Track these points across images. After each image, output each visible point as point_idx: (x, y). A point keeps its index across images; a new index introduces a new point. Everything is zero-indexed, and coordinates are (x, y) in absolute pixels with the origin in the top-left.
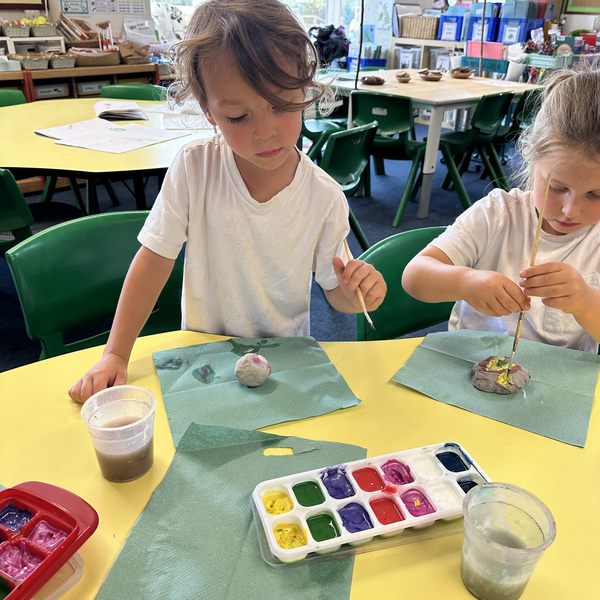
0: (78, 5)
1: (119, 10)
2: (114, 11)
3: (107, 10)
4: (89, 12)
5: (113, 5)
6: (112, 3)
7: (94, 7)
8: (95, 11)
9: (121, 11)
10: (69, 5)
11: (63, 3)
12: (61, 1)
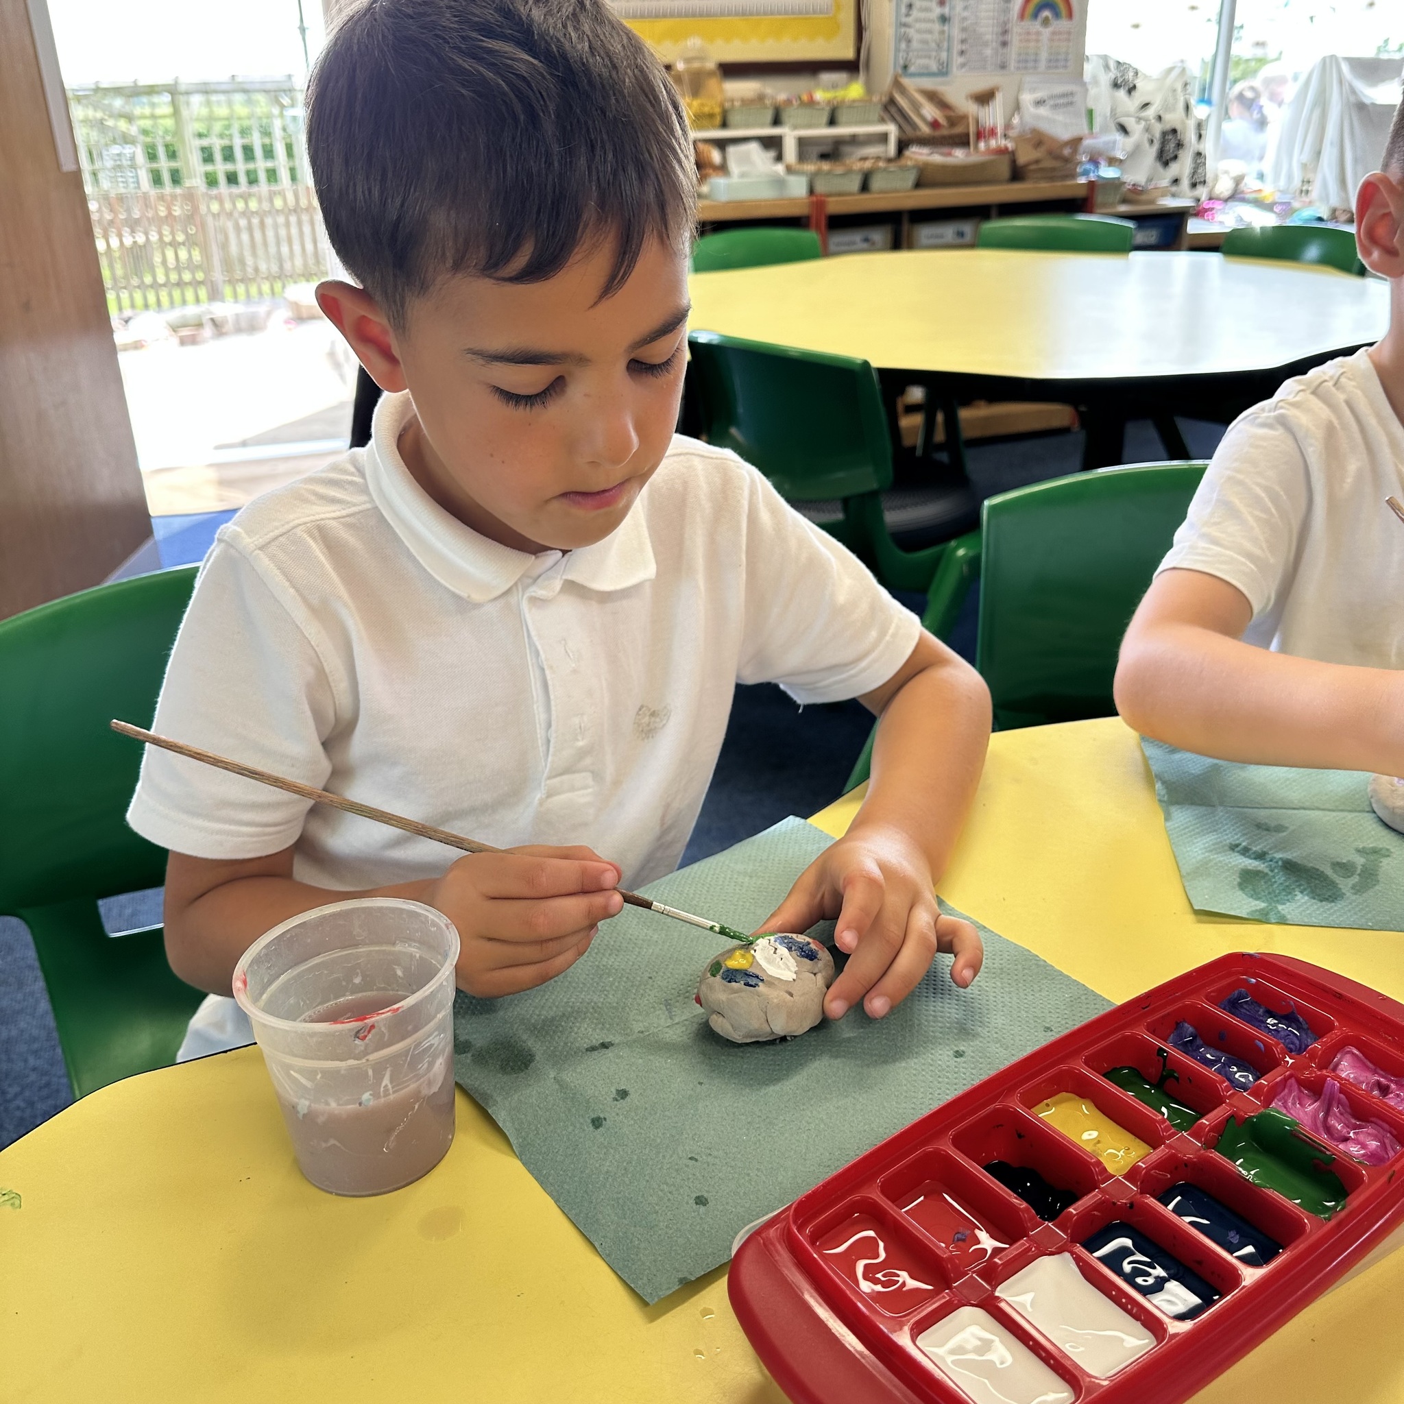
0: (930, 57)
1: (1014, 65)
2: (1003, 67)
3: (989, 67)
4: (952, 72)
5: (1004, 54)
6: (1002, 50)
7: (962, 60)
8: (963, 69)
9: (1018, 68)
10: (913, 58)
11: (900, 55)
12: (897, 51)
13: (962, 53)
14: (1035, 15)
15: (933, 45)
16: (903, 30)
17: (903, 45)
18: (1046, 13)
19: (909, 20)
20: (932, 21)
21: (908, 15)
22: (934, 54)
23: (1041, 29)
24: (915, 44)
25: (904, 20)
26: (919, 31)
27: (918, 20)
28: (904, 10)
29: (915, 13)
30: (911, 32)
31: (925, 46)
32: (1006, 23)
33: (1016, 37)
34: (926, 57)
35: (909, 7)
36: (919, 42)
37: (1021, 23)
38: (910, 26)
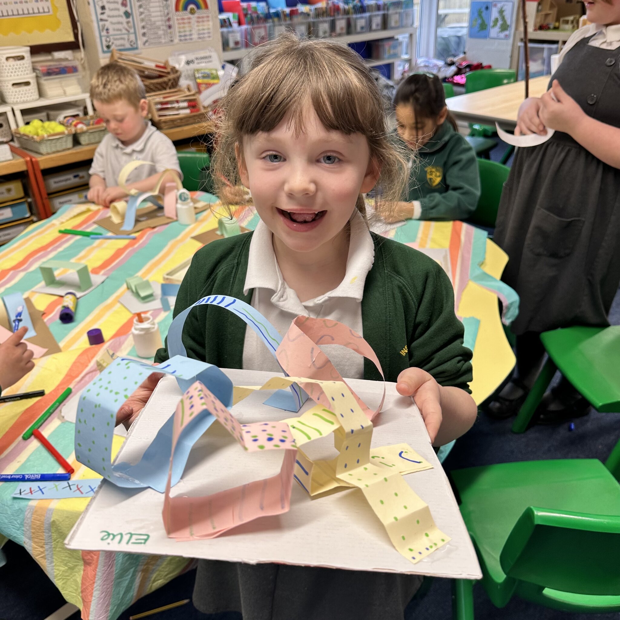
0: (124, 39)
1: (178, 38)
2: (172, 41)
3: (163, 41)
4: (139, 47)
5: (171, 33)
6: (169, 31)
9: (181, 40)
11: (104, 39)
12: (101, 37)
13: (144, 34)
14: (185, 8)
15: (124, 31)
16: (101, 23)
17: (104, 33)
18: (192, 6)
19: (104, 17)
20: (119, 16)
21: (102, 14)
22: (126, 37)
23: (190, 16)
24: (111, 32)
25: (100, 17)
27: (109, 16)
28: (99, 11)
29: (107, 11)
30: (107, 24)
31: (119, 32)
32: (168, 14)
33: (176, 22)
34: (122, 39)
35: (103, 8)
36: (114, 30)
37: (178, 13)
38: (106, 20)
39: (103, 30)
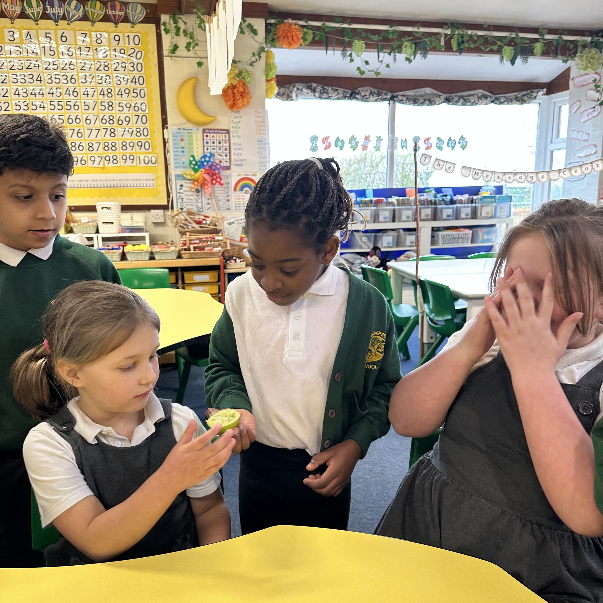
0: (193, 205)
1: (234, 208)
2: (229, 209)
3: (222, 209)
4: (204, 211)
5: (228, 204)
6: (227, 203)
7: (209, 206)
8: (210, 209)
9: (236, 209)
10: (184, 205)
11: (179, 204)
12: (177, 202)
13: (208, 204)
14: (242, 190)
15: (194, 201)
16: (178, 195)
17: (180, 200)
18: (247, 189)
19: (181, 191)
20: (192, 191)
21: (180, 189)
22: (195, 204)
23: (245, 195)
24: (184, 200)
25: (178, 191)
26: (186, 195)
27: (185, 191)
28: (179, 187)
29: (184, 188)
30: (183, 196)
31: (190, 201)
32: (228, 192)
33: (233, 198)
34: (191, 205)
35: (182, 186)
36: (187, 199)
37: (235, 192)
38: (182, 193)
39: (179, 199)
